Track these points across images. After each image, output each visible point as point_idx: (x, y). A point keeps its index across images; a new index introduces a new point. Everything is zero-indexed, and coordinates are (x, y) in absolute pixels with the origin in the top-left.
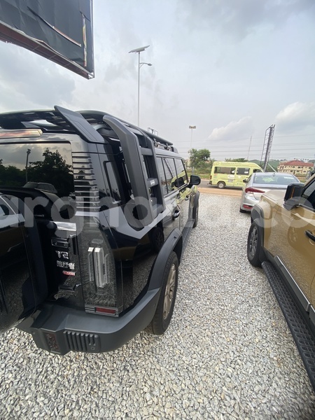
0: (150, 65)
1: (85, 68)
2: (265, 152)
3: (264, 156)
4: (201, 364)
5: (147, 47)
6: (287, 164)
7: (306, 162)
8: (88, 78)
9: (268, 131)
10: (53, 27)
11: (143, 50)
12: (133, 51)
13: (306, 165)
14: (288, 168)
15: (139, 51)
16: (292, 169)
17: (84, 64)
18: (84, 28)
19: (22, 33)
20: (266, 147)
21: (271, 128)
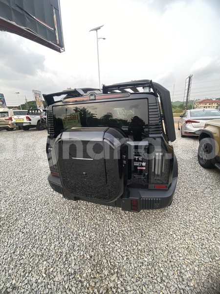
0: (104, 39)
1: (58, 45)
2: (186, 95)
3: (186, 98)
4: (196, 219)
5: (102, 26)
6: (200, 103)
7: (214, 100)
8: (60, 52)
9: (188, 80)
10: (34, 17)
11: (99, 28)
12: (92, 30)
13: (214, 102)
14: (202, 105)
15: (96, 29)
16: (205, 105)
17: (57, 42)
18: (55, 16)
19: (14, 23)
20: (186, 91)
21: (190, 78)
